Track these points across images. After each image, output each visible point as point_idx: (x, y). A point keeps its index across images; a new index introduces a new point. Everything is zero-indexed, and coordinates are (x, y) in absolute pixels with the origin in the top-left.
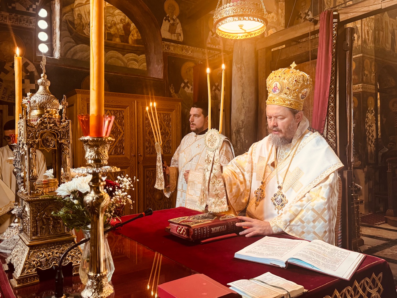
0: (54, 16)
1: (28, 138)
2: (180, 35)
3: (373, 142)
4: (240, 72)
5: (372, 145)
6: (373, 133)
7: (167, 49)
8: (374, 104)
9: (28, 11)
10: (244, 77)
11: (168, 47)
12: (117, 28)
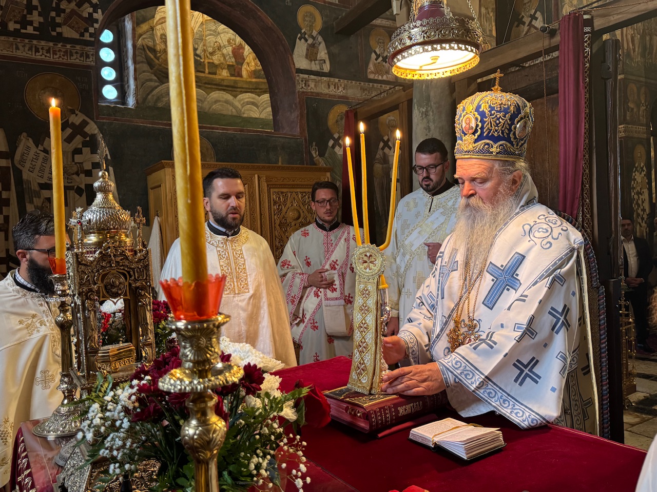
0: (124, 41)
1: (81, 285)
2: (325, 62)
3: (645, 219)
4: (425, 120)
5: (644, 224)
6: (644, 205)
7: (304, 85)
8: (644, 157)
9: (81, 38)
10: (432, 127)
11: (306, 82)
12: (223, 54)
